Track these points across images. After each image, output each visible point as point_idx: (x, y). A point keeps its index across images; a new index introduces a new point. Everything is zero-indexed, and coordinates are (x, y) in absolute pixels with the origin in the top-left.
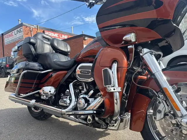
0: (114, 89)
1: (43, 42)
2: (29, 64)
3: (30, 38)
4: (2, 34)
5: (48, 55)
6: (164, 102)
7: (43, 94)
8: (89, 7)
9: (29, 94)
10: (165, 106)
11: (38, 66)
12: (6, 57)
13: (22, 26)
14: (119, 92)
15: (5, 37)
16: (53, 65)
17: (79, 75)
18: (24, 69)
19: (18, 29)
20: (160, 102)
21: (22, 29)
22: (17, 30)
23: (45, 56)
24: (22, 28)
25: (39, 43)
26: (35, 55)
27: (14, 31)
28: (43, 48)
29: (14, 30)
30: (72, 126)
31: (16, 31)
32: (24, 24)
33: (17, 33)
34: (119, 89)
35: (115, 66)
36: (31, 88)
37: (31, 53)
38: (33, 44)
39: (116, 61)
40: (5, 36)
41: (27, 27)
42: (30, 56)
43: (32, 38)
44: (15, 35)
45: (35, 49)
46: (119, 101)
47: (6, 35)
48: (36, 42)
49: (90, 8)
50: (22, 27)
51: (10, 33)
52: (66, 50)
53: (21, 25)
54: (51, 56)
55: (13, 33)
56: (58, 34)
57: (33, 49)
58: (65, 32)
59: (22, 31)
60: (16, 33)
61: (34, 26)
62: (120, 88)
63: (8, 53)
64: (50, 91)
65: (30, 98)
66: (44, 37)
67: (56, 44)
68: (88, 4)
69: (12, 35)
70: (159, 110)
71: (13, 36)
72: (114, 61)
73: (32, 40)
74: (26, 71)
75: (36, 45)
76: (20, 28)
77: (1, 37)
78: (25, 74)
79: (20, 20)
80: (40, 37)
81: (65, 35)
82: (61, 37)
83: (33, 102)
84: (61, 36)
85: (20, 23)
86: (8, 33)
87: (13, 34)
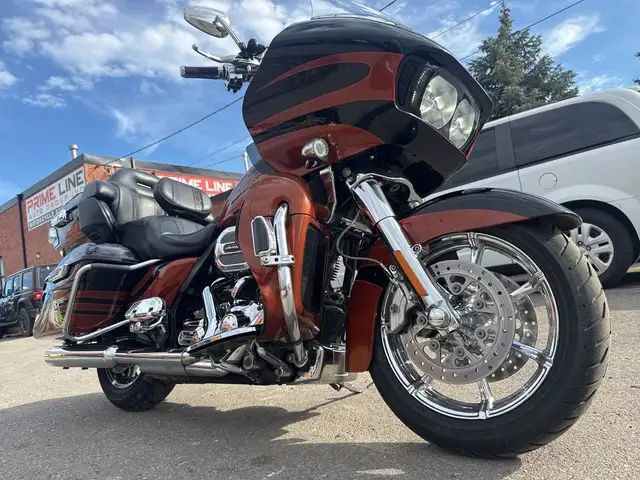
0: (276, 260)
1: (135, 191)
2: (97, 248)
3: (98, 185)
4: (20, 197)
5: (147, 224)
6: (403, 285)
7: (136, 320)
8: (232, 90)
9: (99, 331)
10: (405, 295)
11: (126, 254)
12: (35, 269)
13: (82, 165)
14: (290, 266)
15: (27, 206)
16: (160, 246)
17: (221, 256)
18: (83, 261)
19: (71, 176)
20: (395, 289)
21: (82, 175)
22: (66, 178)
23: (141, 226)
24: (81, 172)
25: (124, 197)
26: (114, 226)
27: (55, 184)
28: (136, 209)
29: (56, 180)
30: (223, 413)
31: (62, 182)
32: (88, 156)
33: (68, 188)
34: (289, 259)
35: (282, 212)
36: (107, 313)
37: (103, 223)
38: (109, 200)
39: (285, 202)
40: (27, 201)
41: (98, 166)
42: (100, 230)
43: (104, 184)
44: (61, 194)
45: (115, 212)
46: (290, 292)
47: (32, 198)
48: (116, 194)
49: (235, 92)
50: (81, 168)
51: (44, 191)
52: (199, 208)
53: (80, 161)
54: (155, 224)
55: (53, 188)
56: (199, 181)
57: (107, 213)
58: (224, 173)
59: (82, 179)
60: (63, 188)
61: (121, 162)
62: (292, 256)
63: (38, 256)
64: (151, 309)
65: (103, 342)
66: (138, 181)
67: (168, 194)
68: (227, 83)
69: (50, 196)
70: (395, 306)
71: (53, 201)
72: (281, 202)
73: (104, 190)
74: (89, 266)
75: (116, 202)
76: (75, 173)
77: (18, 206)
78: (86, 272)
79: (75, 146)
80: (127, 179)
81: (221, 181)
82: (212, 190)
83: (111, 352)
84: (211, 186)
85: (75, 156)
86: (38, 192)
87: (56, 192)
